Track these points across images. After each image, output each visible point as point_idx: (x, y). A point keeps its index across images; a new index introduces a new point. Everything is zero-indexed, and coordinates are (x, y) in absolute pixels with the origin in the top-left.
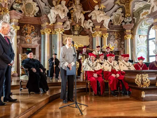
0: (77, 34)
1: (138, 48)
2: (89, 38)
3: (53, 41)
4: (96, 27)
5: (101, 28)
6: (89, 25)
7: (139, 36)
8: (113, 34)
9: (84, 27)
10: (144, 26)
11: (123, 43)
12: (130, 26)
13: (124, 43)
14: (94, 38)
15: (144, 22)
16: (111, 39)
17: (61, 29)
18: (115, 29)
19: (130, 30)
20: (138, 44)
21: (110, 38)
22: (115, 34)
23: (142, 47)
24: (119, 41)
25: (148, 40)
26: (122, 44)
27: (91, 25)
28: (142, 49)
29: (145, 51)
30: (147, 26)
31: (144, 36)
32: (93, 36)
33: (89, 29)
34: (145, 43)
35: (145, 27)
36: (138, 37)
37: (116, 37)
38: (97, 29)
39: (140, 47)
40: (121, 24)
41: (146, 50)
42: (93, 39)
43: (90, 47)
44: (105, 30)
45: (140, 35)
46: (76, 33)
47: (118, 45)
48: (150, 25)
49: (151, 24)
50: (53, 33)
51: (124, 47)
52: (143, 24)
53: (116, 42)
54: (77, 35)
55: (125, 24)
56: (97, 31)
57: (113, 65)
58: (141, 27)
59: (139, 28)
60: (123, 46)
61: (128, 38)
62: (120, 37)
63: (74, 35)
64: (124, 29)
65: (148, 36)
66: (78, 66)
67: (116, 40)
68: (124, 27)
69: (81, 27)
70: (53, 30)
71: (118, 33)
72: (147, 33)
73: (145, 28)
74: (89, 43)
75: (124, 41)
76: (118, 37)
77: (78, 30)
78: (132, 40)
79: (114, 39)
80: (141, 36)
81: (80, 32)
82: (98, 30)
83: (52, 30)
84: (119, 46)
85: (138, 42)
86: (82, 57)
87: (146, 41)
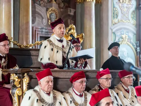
1: (114, 33)
11: (72, 14)
13: (75, 13)
20: (116, 21)
23: (125, 28)
24: (62, 5)
26: (69, 15)
28: (124, 36)
39: (121, 29)
53: (53, 8)
67: (54, 3)
75: (75, 8)
78: (99, 6)
85: (115, 15)
86: (17, 80)
87: (134, 11)
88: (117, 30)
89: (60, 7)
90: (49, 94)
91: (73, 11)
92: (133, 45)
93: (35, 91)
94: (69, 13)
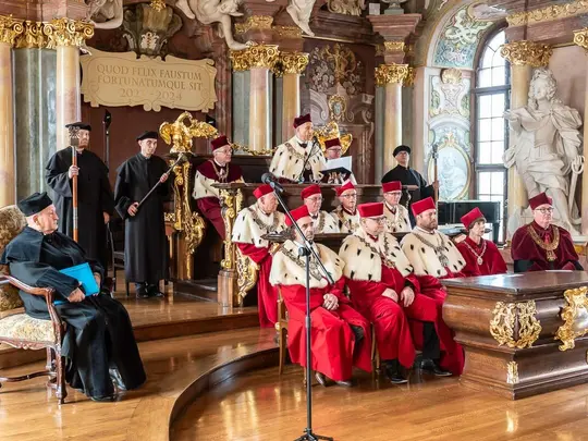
0: (153, 46)
1: (433, 130)
2: (213, 72)
3: (30, 84)
4: (254, 22)
5: (274, 24)
6: (219, 8)
7: (437, 72)
8: (326, 55)
9: (192, 17)
10: (461, 27)
11: (369, 102)
12: (401, 22)
13: (373, 100)
14: (236, 74)
15: (463, 12)
16: (316, 78)
17: (80, 26)
18: (335, 30)
19: (403, 44)
20: (436, 111)
21: (311, 76)
22: (337, 56)
23: (450, 123)
24: (353, 89)
25: (475, 93)
26: (364, 105)
27: (227, 10)
28: (449, 135)
29: (462, 141)
30: (475, 31)
31: (459, 75)
32: (237, 66)
33: (215, 25)
34: (461, 108)
35: (464, 32)
36: (436, 80)
37: (340, 71)
38: (257, 31)
39: (443, 123)
40: (363, 7)
41: (464, 138)
42: (236, 79)
43: (219, 120)
44: (290, 34)
45: (443, 70)
46: (149, 42)
47: (348, 111)
48: (484, 28)
49: (490, 24)
50: (31, 40)
51: (373, 119)
52: (459, 19)
53: (339, 95)
54: (154, 54)
55: (382, 12)
56: (258, 41)
57: (383, 250)
58: (449, 31)
59: (442, 35)
60: (369, 115)
61: (394, 80)
62: (356, 73)
63: (139, 52)
64: (378, 33)
65: (475, 77)
66: (200, 235)
67: (339, 86)
68: (376, 27)
69: (177, 12)
70: (35, 26)
71: (350, 53)
72: (472, 61)
73: (466, 38)
74: (214, 98)
75: (373, 93)
76: (346, 70)
77: (162, 27)
78: (409, 89)
79: (332, 78)
80: (446, 76)
81: (169, 39)
82: (264, 37)
83: (29, 22)
84: (353, 116)
85: (435, 103)
86: (227, 197)
87: (466, 96)
88: (437, 126)
89: (348, 93)
90: (268, 215)
91: (370, 97)
92: (464, 148)
93: (251, 210)
94: (364, 101)
